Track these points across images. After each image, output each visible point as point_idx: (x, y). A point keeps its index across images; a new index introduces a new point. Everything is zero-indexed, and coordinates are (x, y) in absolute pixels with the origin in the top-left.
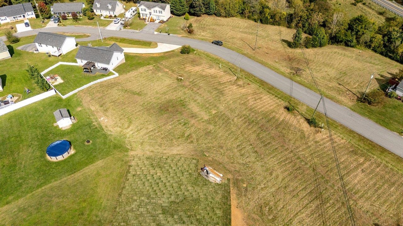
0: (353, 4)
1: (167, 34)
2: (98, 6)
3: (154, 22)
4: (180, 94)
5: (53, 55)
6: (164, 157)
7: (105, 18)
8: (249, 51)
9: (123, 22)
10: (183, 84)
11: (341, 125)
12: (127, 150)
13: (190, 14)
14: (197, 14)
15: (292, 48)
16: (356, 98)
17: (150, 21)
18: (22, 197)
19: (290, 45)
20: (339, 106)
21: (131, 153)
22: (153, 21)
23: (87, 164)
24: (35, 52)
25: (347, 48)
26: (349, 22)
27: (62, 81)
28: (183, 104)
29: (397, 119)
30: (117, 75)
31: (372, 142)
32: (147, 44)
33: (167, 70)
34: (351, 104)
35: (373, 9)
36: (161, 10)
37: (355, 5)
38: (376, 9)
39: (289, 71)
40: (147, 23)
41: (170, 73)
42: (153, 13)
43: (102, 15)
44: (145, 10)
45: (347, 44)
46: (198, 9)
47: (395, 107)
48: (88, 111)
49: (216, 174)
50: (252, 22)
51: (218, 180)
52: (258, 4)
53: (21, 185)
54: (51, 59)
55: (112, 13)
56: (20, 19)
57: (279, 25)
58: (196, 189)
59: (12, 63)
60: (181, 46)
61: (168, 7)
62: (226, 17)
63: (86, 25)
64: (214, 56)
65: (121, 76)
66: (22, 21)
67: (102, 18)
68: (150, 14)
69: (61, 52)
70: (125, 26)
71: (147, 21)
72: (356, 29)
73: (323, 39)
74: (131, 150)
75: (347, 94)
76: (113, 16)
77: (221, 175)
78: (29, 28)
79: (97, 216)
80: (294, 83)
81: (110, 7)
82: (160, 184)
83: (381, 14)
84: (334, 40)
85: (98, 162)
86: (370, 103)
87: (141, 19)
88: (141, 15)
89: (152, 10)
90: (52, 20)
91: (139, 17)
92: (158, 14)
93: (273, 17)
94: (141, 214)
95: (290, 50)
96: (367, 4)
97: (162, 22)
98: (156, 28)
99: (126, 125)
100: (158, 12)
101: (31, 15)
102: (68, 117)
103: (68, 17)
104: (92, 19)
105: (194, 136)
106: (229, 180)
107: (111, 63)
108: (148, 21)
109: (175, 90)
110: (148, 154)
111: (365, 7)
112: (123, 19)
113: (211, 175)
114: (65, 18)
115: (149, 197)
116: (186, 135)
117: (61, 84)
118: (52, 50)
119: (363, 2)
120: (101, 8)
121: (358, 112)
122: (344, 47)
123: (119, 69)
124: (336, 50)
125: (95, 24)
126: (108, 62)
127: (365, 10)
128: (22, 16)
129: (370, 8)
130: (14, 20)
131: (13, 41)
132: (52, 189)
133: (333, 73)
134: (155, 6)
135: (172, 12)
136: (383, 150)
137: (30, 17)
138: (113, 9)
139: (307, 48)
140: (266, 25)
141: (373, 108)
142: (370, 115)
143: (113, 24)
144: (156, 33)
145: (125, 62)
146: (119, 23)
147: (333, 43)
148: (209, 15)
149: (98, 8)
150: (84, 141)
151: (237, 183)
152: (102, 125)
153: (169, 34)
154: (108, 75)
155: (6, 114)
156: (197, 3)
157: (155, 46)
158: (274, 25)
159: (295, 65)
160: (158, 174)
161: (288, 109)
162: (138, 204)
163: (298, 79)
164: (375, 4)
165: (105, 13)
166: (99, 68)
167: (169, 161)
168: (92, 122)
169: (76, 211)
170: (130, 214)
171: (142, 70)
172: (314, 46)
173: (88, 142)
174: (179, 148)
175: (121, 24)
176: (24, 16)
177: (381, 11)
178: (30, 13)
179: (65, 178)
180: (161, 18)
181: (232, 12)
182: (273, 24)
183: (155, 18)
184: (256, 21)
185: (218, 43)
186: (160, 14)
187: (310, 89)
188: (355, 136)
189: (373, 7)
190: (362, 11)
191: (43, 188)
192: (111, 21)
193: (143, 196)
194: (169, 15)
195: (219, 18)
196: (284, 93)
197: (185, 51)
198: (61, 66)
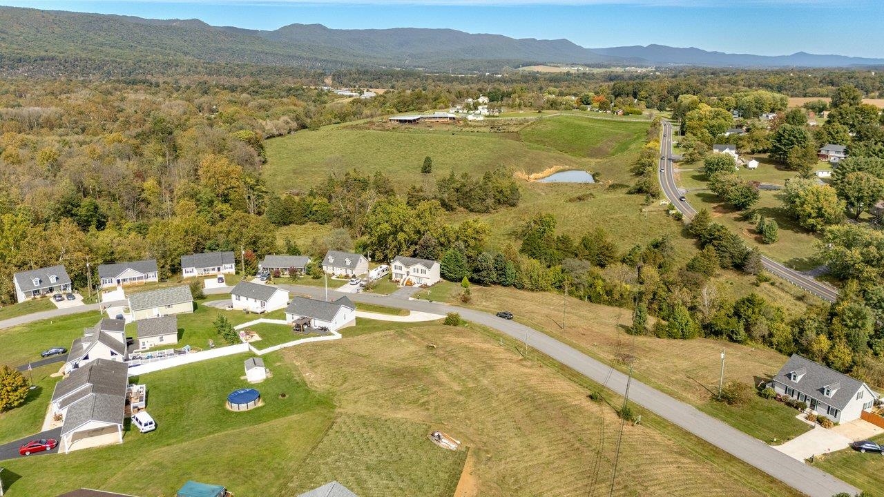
0: (753, 284)
1: (428, 301)
2: (331, 260)
3: (411, 285)
4: (427, 363)
5: (252, 312)
6: (383, 418)
7: (338, 277)
8: (554, 329)
9: (364, 283)
10: (434, 352)
11: (673, 425)
12: (334, 407)
13: (472, 280)
14: (483, 281)
15: (631, 334)
16: (710, 395)
17: (406, 285)
18: (185, 441)
19: (628, 331)
20: (678, 403)
21: (338, 410)
22: (409, 284)
23: (276, 417)
24: (228, 309)
25: (732, 344)
26: (734, 305)
27: (259, 339)
28: (426, 371)
29: (769, 425)
30: (339, 336)
31: (717, 448)
32: (396, 311)
33: (415, 337)
34: (699, 403)
35: (787, 292)
36: (424, 268)
37: (758, 286)
38: (792, 292)
39: (612, 357)
40: (401, 286)
41: (419, 340)
42: (412, 273)
43: (334, 274)
44: (401, 268)
45: (732, 338)
46: (484, 273)
47: (770, 410)
48: (290, 366)
49: (450, 440)
50: (576, 300)
51: (453, 447)
52: (587, 274)
53: (188, 431)
54: (248, 316)
55: (349, 272)
56: (212, 273)
57: (620, 306)
58: (418, 452)
59: (193, 318)
60: (445, 317)
61: (436, 266)
62: (532, 290)
63: (307, 285)
64: (494, 331)
65: (344, 339)
66: (214, 276)
67: (333, 278)
68: (408, 275)
69: (265, 309)
70: (366, 288)
71: (401, 284)
72: (745, 315)
73: (686, 325)
74: (340, 407)
75: (697, 390)
76: (351, 275)
77: (459, 442)
78: (224, 285)
79: (279, 464)
80: (614, 370)
81: (348, 263)
82: (370, 443)
83: (800, 299)
84: (710, 330)
85: (292, 416)
86: (730, 403)
87: (393, 281)
88: (394, 276)
89: (412, 268)
90: (259, 276)
91: (391, 278)
92: (420, 274)
93: (609, 293)
94: (338, 468)
95: (627, 337)
96: (777, 284)
97: (425, 286)
98: (412, 293)
99: (339, 383)
100: (420, 271)
101: (230, 269)
102: (262, 366)
103: (283, 274)
104: (318, 278)
105: (433, 404)
106: (468, 448)
107: (334, 321)
108: (403, 284)
109: (421, 357)
110: (362, 413)
111: (773, 289)
112: (365, 279)
113: (443, 440)
114: (277, 275)
115: (352, 453)
116: (420, 402)
117: (257, 342)
118: (253, 305)
119: (771, 282)
120: (336, 264)
121: (706, 413)
122: (727, 342)
123: (345, 332)
124: (712, 345)
125: (322, 284)
126: (330, 318)
127: (773, 293)
128: (216, 268)
129: (783, 290)
130: (204, 274)
131: (197, 297)
132: (226, 436)
133: (685, 365)
134: (416, 263)
135: (442, 275)
136: (731, 458)
137: (226, 271)
138: (353, 266)
139: (659, 337)
140: (597, 305)
141: (733, 408)
142: (727, 418)
143: (348, 285)
144: (411, 299)
145: (355, 325)
146: (358, 285)
147: (707, 336)
148: (504, 286)
149: (331, 264)
150: (278, 395)
151: (477, 452)
152: (306, 380)
153: (430, 302)
154: (326, 335)
155: (178, 366)
156: (483, 264)
157: (407, 313)
158: (612, 306)
159: (625, 351)
160: (371, 434)
161: (591, 397)
162: (337, 458)
163: (624, 368)
164: (789, 284)
165: (339, 271)
166: (315, 328)
167: (388, 423)
168: (293, 377)
169: (254, 457)
170: (322, 467)
171: (377, 334)
172: (671, 336)
173: (284, 395)
174: (407, 413)
175: (361, 285)
176: (219, 269)
177: (800, 295)
178: (228, 266)
179: (246, 428)
180: (424, 282)
181: (542, 283)
182: (610, 304)
183: (414, 280)
184: (581, 299)
185: (504, 316)
186: (423, 275)
187: (639, 380)
188: (691, 439)
189: (786, 289)
190: (768, 294)
191: (216, 435)
192: (347, 282)
193: (345, 452)
194: (438, 278)
195: (521, 291)
196: (594, 381)
197: (452, 321)
198: (262, 323)
